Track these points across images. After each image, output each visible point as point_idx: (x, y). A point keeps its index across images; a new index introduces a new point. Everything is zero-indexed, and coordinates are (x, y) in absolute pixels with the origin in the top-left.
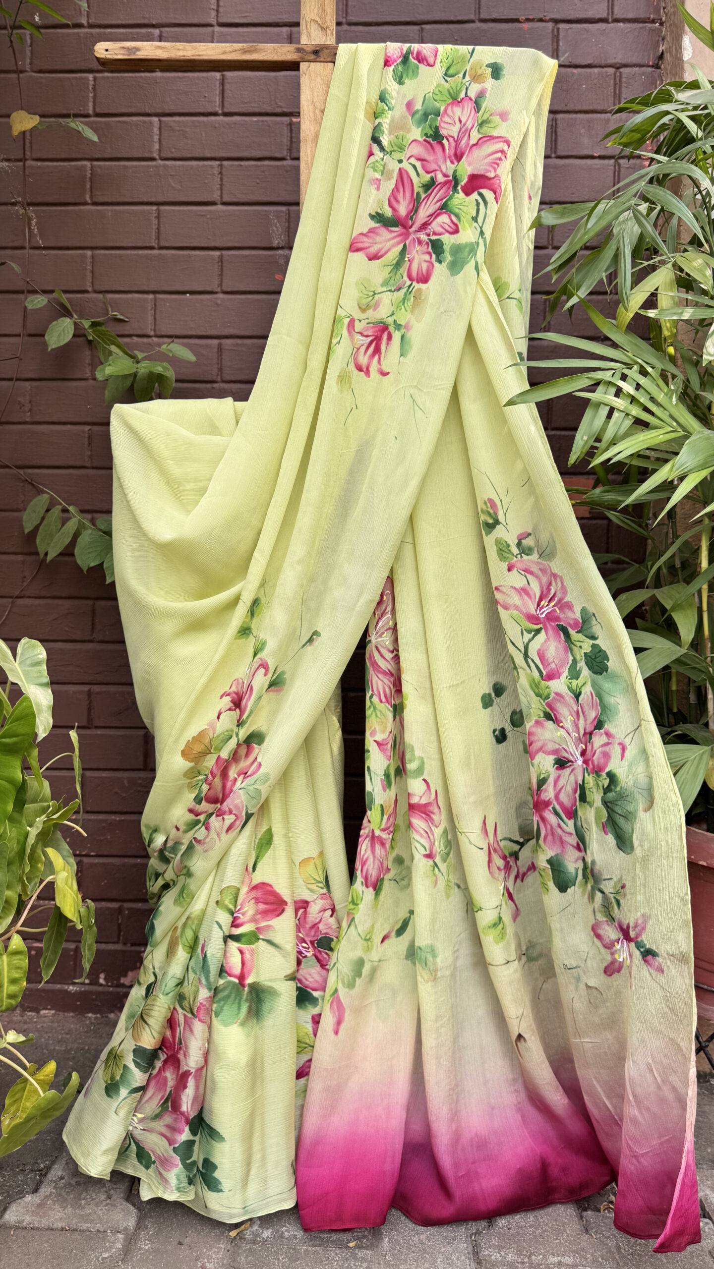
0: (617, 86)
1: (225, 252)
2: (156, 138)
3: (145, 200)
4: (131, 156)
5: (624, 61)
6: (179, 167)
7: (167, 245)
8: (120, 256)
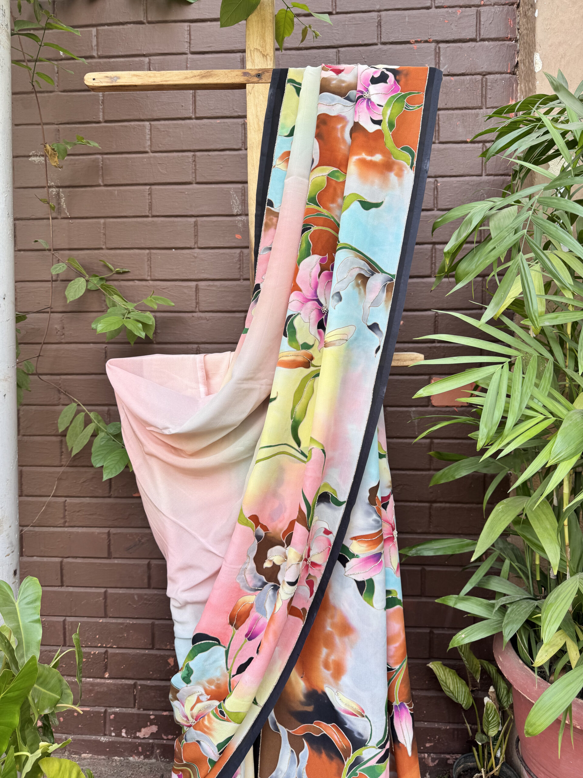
0: (484, 89)
1: (198, 219)
2: (148, 137)
3: (141, 182)
4: (130, 151)
5: (489, 70)
6: (165, 157)
7: (158, 214)
8: (124, 223)
